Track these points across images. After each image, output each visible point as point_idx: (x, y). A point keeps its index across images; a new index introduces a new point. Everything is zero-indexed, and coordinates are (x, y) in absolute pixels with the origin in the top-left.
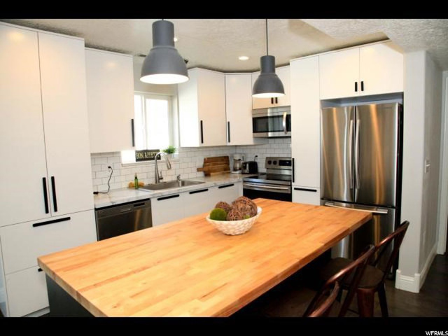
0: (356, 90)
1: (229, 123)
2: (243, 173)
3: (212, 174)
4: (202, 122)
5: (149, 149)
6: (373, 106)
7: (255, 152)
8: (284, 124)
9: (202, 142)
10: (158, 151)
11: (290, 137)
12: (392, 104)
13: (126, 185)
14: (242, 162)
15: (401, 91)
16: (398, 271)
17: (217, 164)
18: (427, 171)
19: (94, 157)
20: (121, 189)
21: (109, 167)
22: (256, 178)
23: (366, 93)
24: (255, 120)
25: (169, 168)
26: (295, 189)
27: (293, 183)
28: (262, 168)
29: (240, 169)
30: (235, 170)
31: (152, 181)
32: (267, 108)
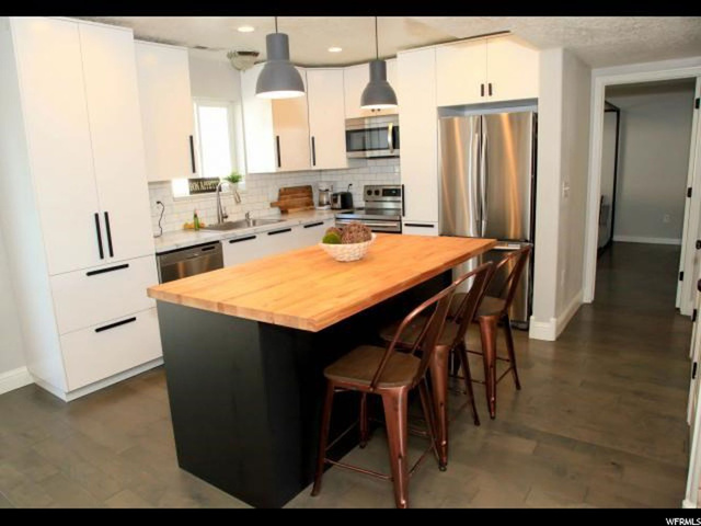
0: (483, 95)
1: (313, 139)
2: (333, 209)
3: (290, 210)
4: (278, 138)
5: (206, 176)
6: (504, 115)
7: (348, 179)
8: (390, 139)
9: (279, 165)
10: (218, 179)
11: (398, 157)
12: (525, 113)
13: (180, 226)
14: (330, 193)
15: (535, 96)
16: (532, 318)
17: (295, 198)
18: (566, 196)
19: (152, 186)
20: (174, 232)
21: (158, 202)
22: (351, 213)
23: (495, 98)
24: (349, 134)
25: (238, 201)
26: (406, 225)
27: (403, 219)
28: (359, 200)
29: (328, 203)
30: (321, 204)
31: (214, 221)
32: (364, 118)
